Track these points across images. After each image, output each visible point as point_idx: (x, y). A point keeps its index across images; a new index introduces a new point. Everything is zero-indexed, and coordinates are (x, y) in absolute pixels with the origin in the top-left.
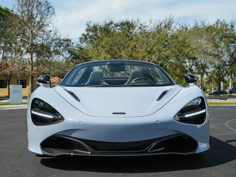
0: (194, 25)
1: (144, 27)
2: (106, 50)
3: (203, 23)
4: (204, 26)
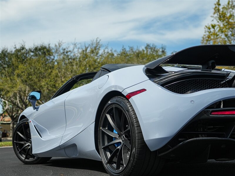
0: (122, 51)
1: (67, 52)
2: (22, 80)
3: (132, 49)
4: (133, 52)
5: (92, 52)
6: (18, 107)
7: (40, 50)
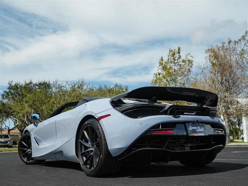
5: (79, 87)
6: (25, 123)
7: (43, 84)
